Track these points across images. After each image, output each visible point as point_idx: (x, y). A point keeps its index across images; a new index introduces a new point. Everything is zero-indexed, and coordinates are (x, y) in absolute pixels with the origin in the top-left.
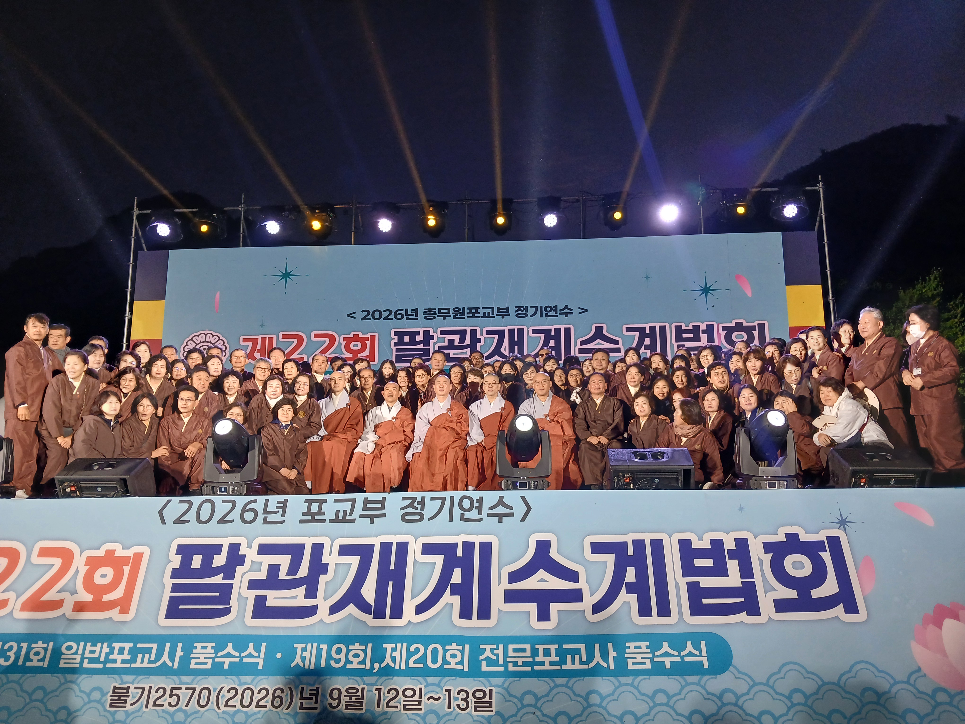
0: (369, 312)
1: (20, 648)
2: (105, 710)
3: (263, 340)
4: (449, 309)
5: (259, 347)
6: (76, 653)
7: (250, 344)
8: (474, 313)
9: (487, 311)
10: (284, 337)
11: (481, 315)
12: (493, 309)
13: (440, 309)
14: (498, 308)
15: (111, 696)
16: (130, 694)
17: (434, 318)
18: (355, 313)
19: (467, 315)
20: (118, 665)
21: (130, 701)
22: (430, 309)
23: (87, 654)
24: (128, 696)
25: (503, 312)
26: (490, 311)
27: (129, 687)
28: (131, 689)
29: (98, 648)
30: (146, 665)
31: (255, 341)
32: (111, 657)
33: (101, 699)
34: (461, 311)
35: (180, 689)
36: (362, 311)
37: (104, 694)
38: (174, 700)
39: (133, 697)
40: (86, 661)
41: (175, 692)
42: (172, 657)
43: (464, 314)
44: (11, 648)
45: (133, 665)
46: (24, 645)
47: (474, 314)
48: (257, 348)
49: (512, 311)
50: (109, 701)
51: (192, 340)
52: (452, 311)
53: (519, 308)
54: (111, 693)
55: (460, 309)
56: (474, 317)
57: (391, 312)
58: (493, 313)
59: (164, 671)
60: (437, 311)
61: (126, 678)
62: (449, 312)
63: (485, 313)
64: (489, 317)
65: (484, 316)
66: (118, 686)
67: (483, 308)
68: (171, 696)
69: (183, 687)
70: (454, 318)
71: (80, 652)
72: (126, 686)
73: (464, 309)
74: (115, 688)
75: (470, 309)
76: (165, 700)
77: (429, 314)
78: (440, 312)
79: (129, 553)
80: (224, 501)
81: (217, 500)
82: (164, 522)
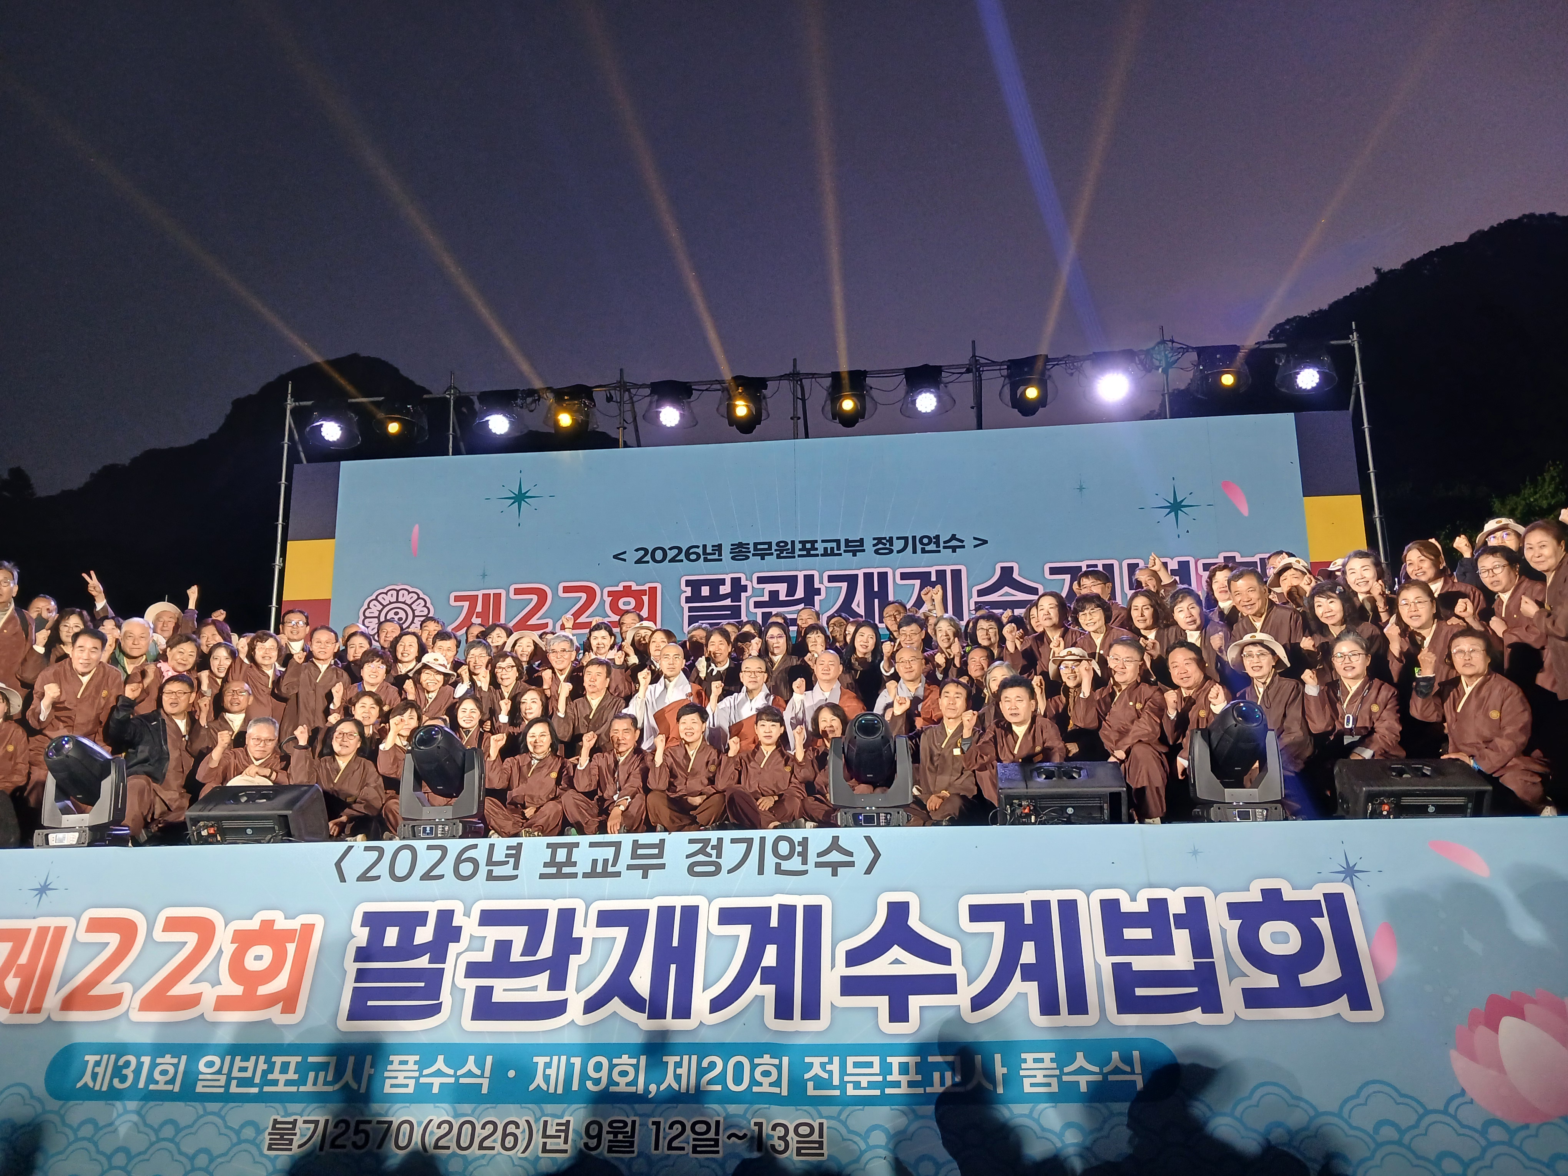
0: (646, 551)
1: (140, 1065)
2: (262, 1154)
5: (479, 608)
6: (219, 1072)
9: (829, 545)
10: (518, 591)
11: (821, 551)
12: (838, 542)
14: (847, 541)
15: (270, 1134)
16: (297, 1131)
18: (625, 553)
20: (281, 1088)
21: (298, 1141)
23: (235, 1073)
24: (295, 1134)
25: (855, 547)
26: (834, 545)
27: (296, 1120)
28: (300, 1124)
29: (250, 1064)
30: (320, 1087)
32: (270, 1077)
33: (255, 1138)
35: (371, 1122)
36: (637, 550)
37: (259, 1131)
38: (362, 1139)
39: (302, 1135)
40: (234, 1083)
41: (362, 1127)
42: (358, 1075)
44: (127, 1064)
45: (302, 1089)
46: (146, 1060)
49: (868, 545)
50: (267, 1142)
51: (376, 599)
53: (879, 540)
54: (270, 1130)
57: (680, 550)
58: (839, 549)
61: (293, 1107)
63: (826, 549)
64: (833, 554)
65: (825, 554)
66: (280, 1119)
67: (823, 541)
68: (357, 1132)
69: (376, 1120)
71: (225, 1070)
72: (291, 1119)
74: (276, 1122)
76: (349, 1139)
79: (295, 924)
80: (430, 848)
81: (420, 845)
82: (343, 879)
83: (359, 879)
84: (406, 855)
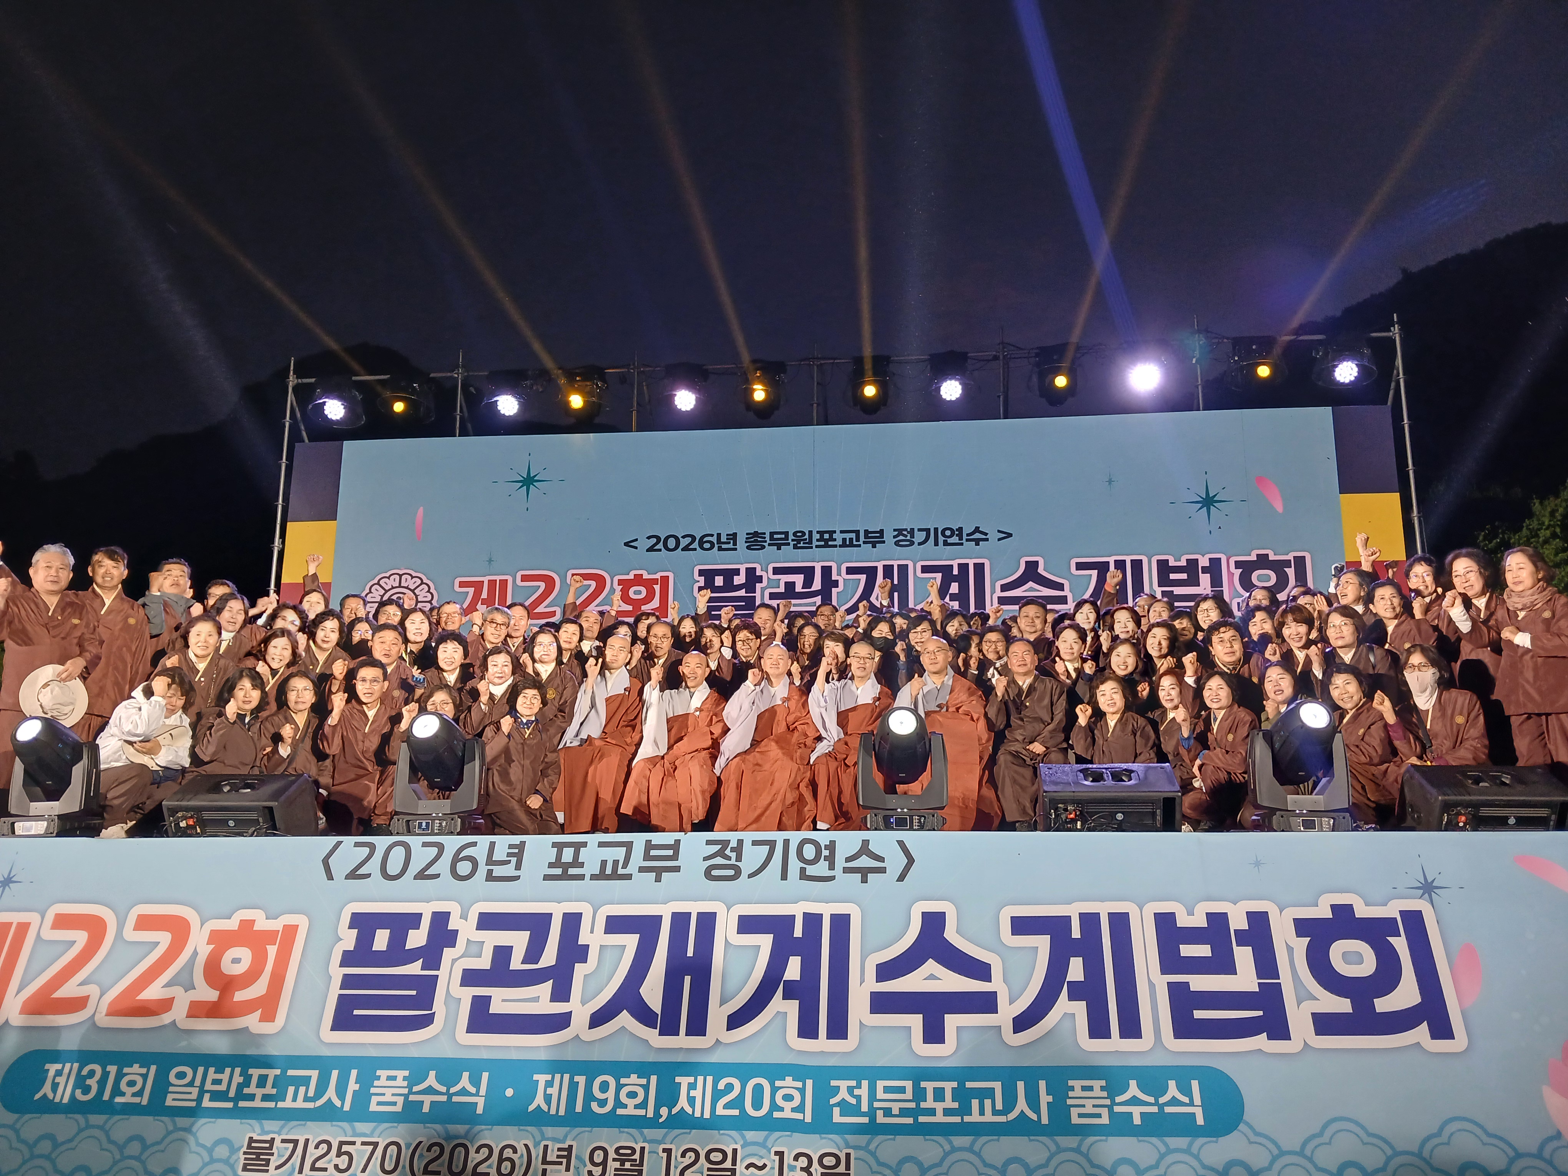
0: (658, 539)
1: (105, 1075)
3: (492, 583)
4: (786, 534)
5: (484, 595)
6: (191, 1084)
7: (471, 590)
8: (826, 539)
9: (848, 536)
10: (525, 578)
11: (839, 542)
12: (857, 532)
13: (772, 534)
14: (867, 532)
15: (245, 1153)
16: (274, 1150)
17: (763, 547)
18: (636, 540)
19: (815, 543)
20: (258, 1103)
21: (274, 1161)
22: (756, 534)
23: (208, 1086)
24: (272, 1154)
25: (875, 538)
26: (853, 535)
27: (273, 1139)
28: (277, 1143)
29: (225, 1077)
30: (300, 1104)
31: (478, 586)
32: (246, 1091)
33: (229, 1157)
34: (807, 536)
35: (353, 1143)
36: (649, 538)
37: (234, 1150)
38: (343, 1162)
39: (280, 1156)
40: (207, 1096)
41: (345, 1148)
42: (341, 1093)
43: (811, 542)
44: (92, 1073)
45: (281, 1105)
46: (112, 1069)
47: (826, 541)
48: (482, 597)
49: (889, 536)
50: (242, 1162)
51: (378, 584)
52: (791, 537)
53: (900, 532)
54: (245, 1149)
55: (804, 534)
56: (826, 546)
57: (693, 538)
58: (858, 540)
59: (328, 1113)
60: (768, 536)
61: (271, 1125)
62: (787, 538)
63: (844, 540)
64: (851, 545)
65: (844, 545)
66: (256, 1137)
67: (842, 532)
68: (339, 1154)
69: (359, 1140)
70: (795, 547)
71: (197, 1082)
72: (268, 1138)
73: (810, 532)
74: (251, 1140)
75: (821, 533)
76: (330, 1161)
77: (755, 541)
78: (772, 538)
79: (276, 925)
80: (425, 844)
81: (415, 842)
82: (330, 877)
83: (347, 877)
84: (398, 853)
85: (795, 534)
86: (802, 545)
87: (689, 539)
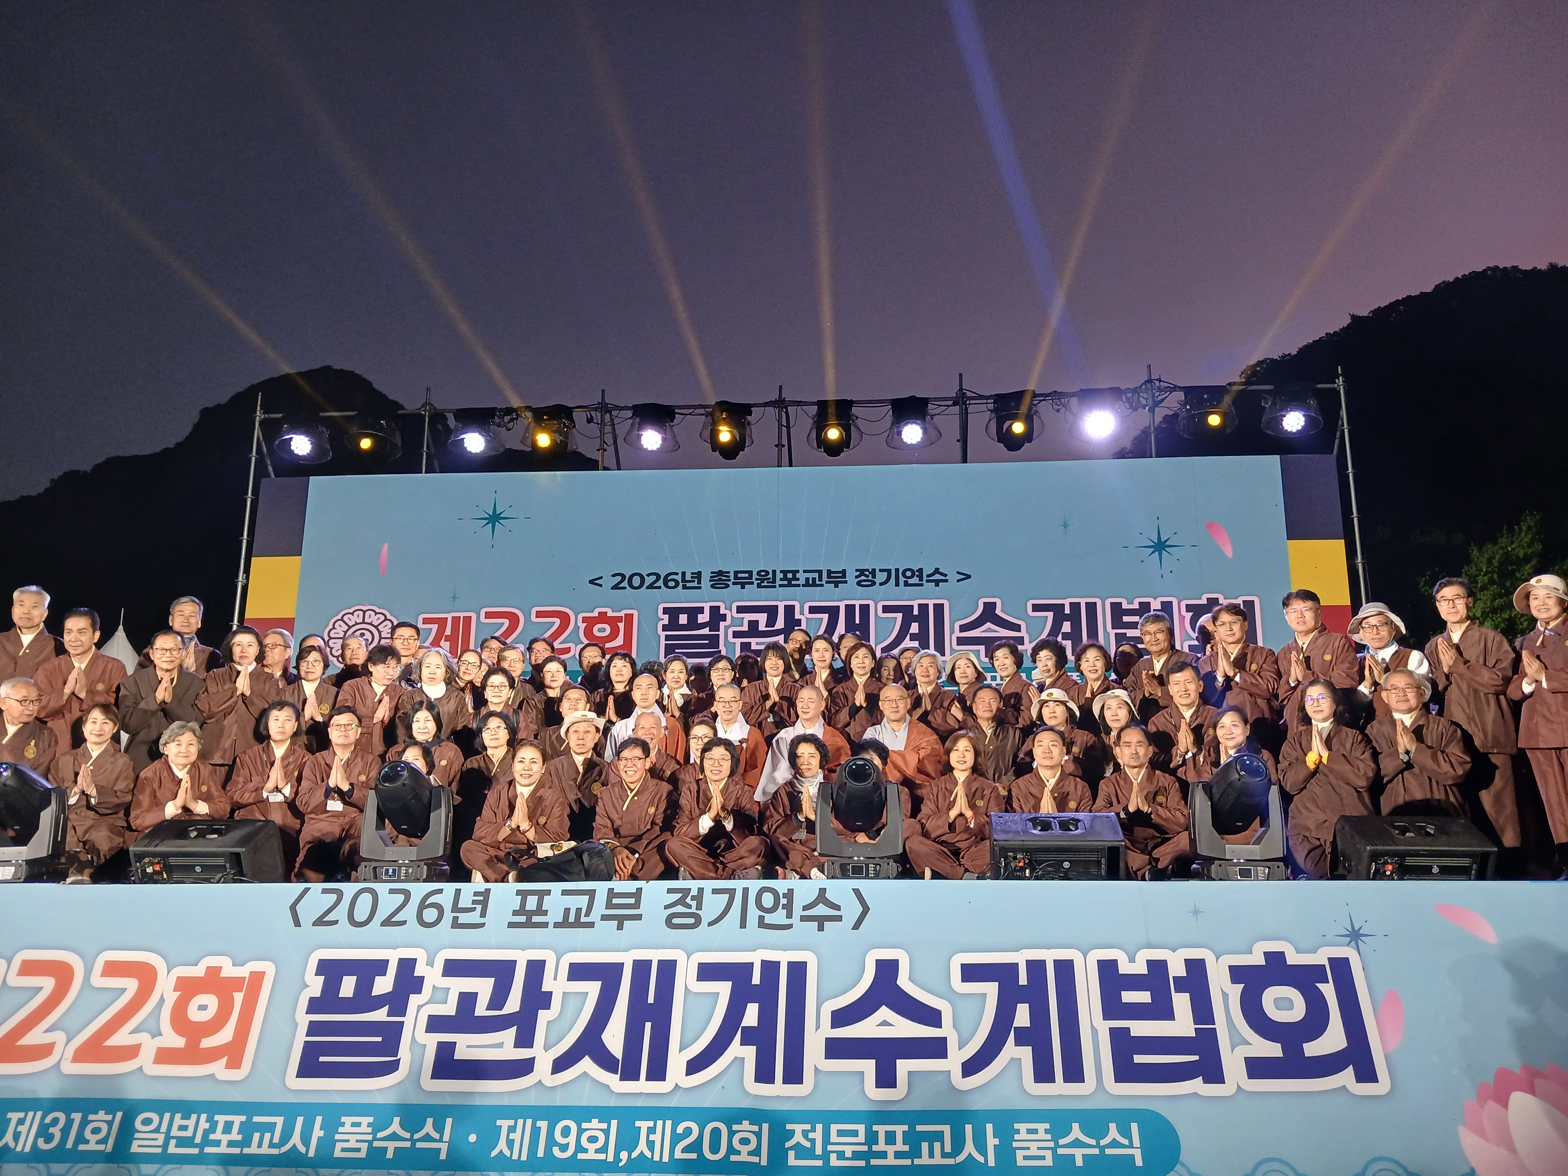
0: (623, 577)
1: (69, 1122)
3: (456, 619)
4: (750, 573)
5: (448, 632)
6: (157, 1130)
7: (435, 627)
8: (790, 579)
9: (811, 576)
10: (489, 615)
11: (802, 581)
12: (820, 572)
13: (736, 573)
14: (829, 572)
17: (727, 586)
18: (601, 578)
19: (778, 582)
20: (223, 1149)
22: (720, 573)
23: (174, 1132)
25: (837, 578)
26: (816, 575)
29: (191, 1123)
30: (265, 1150)
31: (442, 622)
32: (212, 1137)
34: (770, 576)
36: (613, 576)
40: (173, 1142)
42: (306, 1139)
43: (774, 581)
44: (55, 1121)
45: (246, 1151)
46: (77, 1117)
47: (790, 580)
48: (446, 634)
49: (851, 576)
51: (342, 619)
52: (755, 576)
53: (862, 572)
55: (767, 573)
56: (789, 585)
57: (658, 576)
58: (820, 579)
59: (293, 1160)
60: (732, 575)
61: (235, 1170)
62: (751, 577)
63: (807, 579)
64: (814, 584)
65: (807, 584)
67: (805, 571)
70: (759, 586)
71: (164, 1128)
73: (774, 572)
75: (785, 573)
77: (720, 579)
78: (736, 577)
79: (243, 972)
80: (392, 891)
81: (382, 889)
82: (298, 924)
83: (315, 923)
84: (366, 899)
85: (759, 573)
86: (765, 584)
87: (654, 578)
